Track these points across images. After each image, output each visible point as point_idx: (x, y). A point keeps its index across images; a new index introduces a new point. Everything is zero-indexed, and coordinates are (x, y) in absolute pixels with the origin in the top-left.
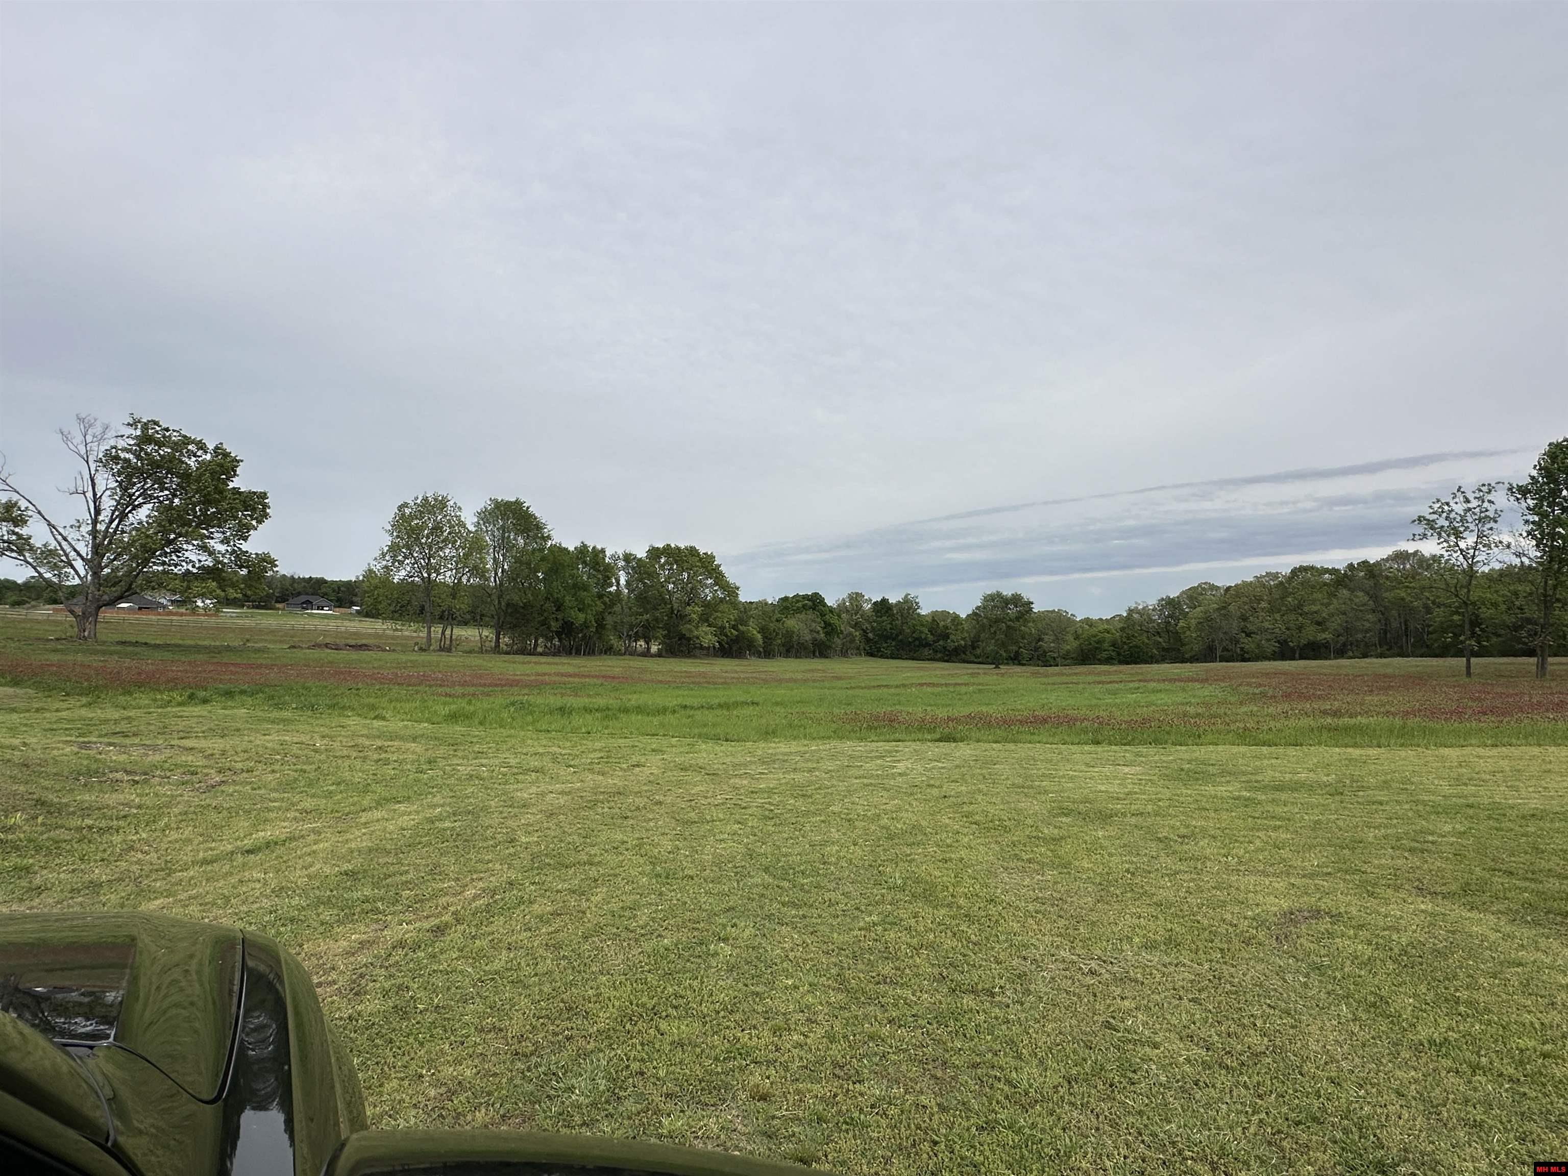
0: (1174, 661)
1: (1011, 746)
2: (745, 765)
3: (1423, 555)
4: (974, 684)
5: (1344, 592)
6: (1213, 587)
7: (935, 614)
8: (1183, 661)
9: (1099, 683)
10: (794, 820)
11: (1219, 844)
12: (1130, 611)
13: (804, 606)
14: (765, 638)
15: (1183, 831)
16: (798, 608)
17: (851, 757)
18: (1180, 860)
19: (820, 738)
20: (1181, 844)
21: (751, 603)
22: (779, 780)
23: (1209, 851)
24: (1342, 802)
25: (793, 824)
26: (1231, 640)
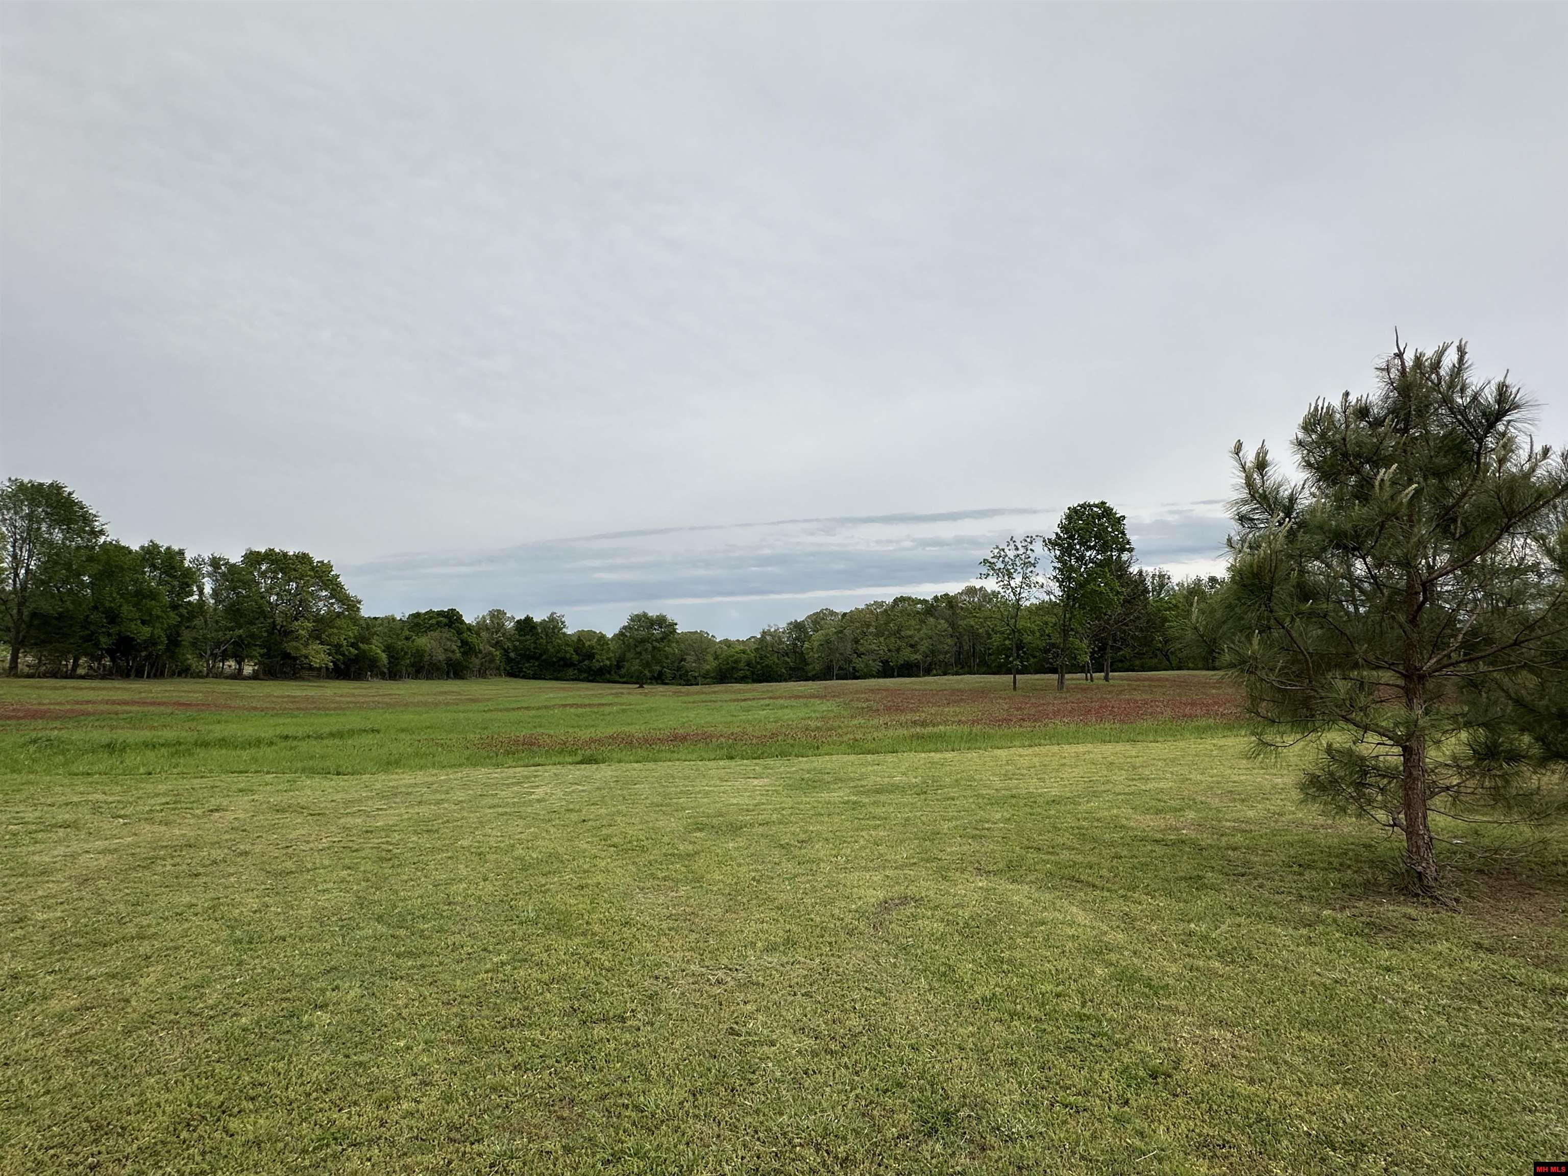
0: (799, 679)
1: (651, 765)
2: (360, 801)
3: (986, 591)
4: (618, 704)
5: (931, 619)
6: (832, 613)
7: (581, 634)
8: (807, 679)
9: (735, 701)
10: (416, 859)
11: (831, 845)
12: (764, 633)
13: (438, 623)
14: (390, 657)
15: (803, 836)
16: (432, 625)
17: (485, 785)
18: (799, 864)
19: (451, 767)
20: (800, 848)
21: (375, 618)
22: (400, 815)
23: (822, 853)
24: (925, 800)
25: (414, 863)
26: (845, 661)
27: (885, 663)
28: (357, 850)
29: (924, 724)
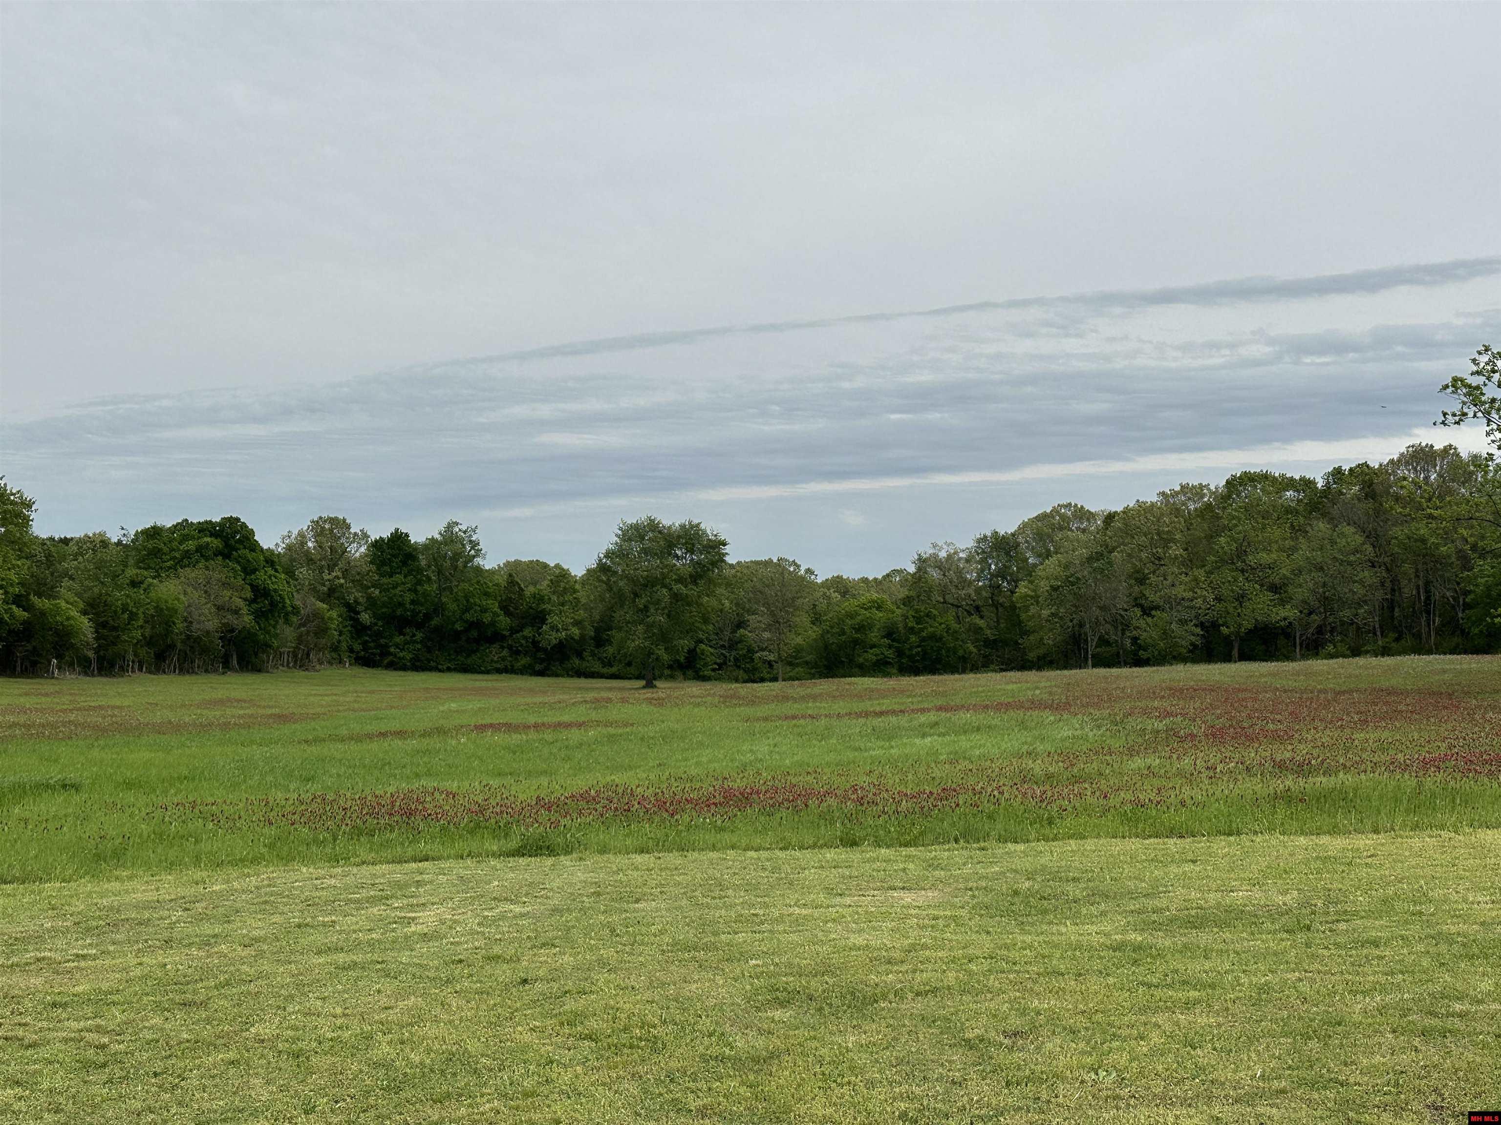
0: (1008, 665)
1: (673, 858)
2: (38, 939)
3: (1458, 455)
4: (598, 723)
5: (1321, 525)
6: (1082, 514)
7: (514, 570)
8: (1024, 666)
9: (859, 715)
10: (159, 1066)
11: (1082, 1045)
12: (922, 563)
13: (199, 549)
14: (100, 626)
15: (1015, 1022)
16: (187, 554)
17: (309, 903)
18: (1008, 1084)
19: (234, 863)
20: (1011, 1049)
21: (65, 541)
22: (126, 969)
23: (1062, 1061)
24: (1308, 945)
25: (156, 1075)
26: (1114, 623)
27: (1210, 628)
28: (33, 1045)
29: (1302, 769)
